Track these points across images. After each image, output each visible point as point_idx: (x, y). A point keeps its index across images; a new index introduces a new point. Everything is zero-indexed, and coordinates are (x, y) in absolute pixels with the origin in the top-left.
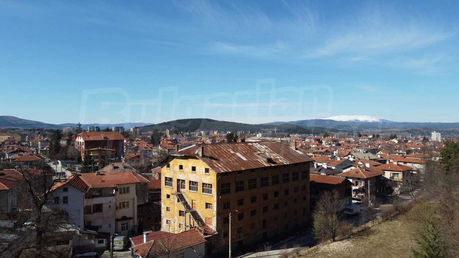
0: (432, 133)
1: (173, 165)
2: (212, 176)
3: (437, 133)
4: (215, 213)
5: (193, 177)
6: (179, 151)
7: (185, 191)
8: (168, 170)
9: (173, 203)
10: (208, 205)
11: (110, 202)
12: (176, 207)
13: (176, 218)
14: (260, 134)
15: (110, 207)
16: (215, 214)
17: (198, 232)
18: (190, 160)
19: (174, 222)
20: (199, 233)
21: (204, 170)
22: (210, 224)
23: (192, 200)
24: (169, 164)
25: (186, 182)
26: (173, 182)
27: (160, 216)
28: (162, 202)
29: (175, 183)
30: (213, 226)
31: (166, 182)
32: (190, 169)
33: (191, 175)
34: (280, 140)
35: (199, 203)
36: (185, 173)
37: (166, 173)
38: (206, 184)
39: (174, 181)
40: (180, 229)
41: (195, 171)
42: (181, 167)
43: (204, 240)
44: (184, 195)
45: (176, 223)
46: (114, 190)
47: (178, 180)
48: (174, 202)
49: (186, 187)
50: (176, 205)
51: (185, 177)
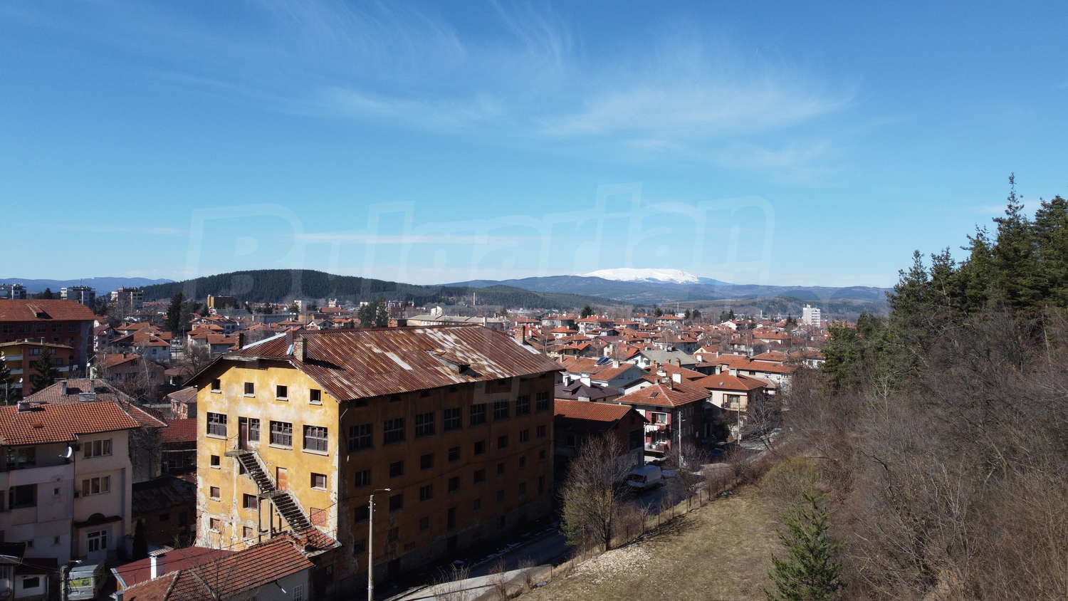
0: (804, 309)
1: (229, 384)
2: (327, 409)
3: (813, 309)
4: (334, 496)
5: (280, 412)
6: (245, 348)
7: (258, 447)
8: (216, 396)
9: (228, 476)
10: (316, 479)
11: (58, 480)
12: (235, 485)
13: (235, 512)
14: (438, 308)
15: (57, 491)
16: (334, 500)
17: (292, 543)
18: (272, 369)
19: (231, 524)
20: (295, 546)
21: (308, 394)
22: (323, 523)
23: (277, 468)
24: (219, 381)
25: (261, 423)
26: (228, 426)
27: (194, 510)
28: (200, 475)
29: (232, 428)
30: (329, 527)
31: (209, 426)
32: (272, 394)
33: (274, 406)
34: (484, 321)
35: (294, 474)
36: (258, 403)
37: (211, 402)
38: (314, 428)
39: (230, 422)
40: (245, 539)
41: (286, 396)
42: (249, 388)
43: (306, 562)
44: (256, 455)
45: (234, 524)
46: (70, 448)
47: (242, 420)
48: (230, 473)
49: (261, 436)
50: (235, 481)
51: (259, 412)
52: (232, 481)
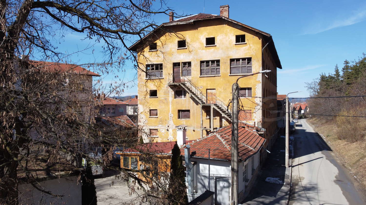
1: (164, 44)
2: (251, 45)
4: (259, 101)
5: (209, 54)
7: (190, 79)
8: (153, 53)
9: (165, 101)
12: (171, 106)
13: (171, 123)
16: (259, 103)
18: (201, 28)
19: (168, 130)
21: (234, 39)
22: (248, 118)
23: (207, 89)
24: (156, 43)
25: (192, 64)
26: (164, 70)
27: (136, 126)
28: (141, 104)
29: (167, 72)
30: (254, 120)
32: (202, 44)
33: (204, 51)
35: (222, 91)
36: (190, 52)
37: (149, 58)
38: (238, 60)
39: (166, 67)
42: (182, 44)
44: (188, 84)
45: (170, 130)
47: (176, 65)
48: (166, 99)
49: (193, 72)
50: (171, 103)
51: (191, 57)
52: (168, 103)
